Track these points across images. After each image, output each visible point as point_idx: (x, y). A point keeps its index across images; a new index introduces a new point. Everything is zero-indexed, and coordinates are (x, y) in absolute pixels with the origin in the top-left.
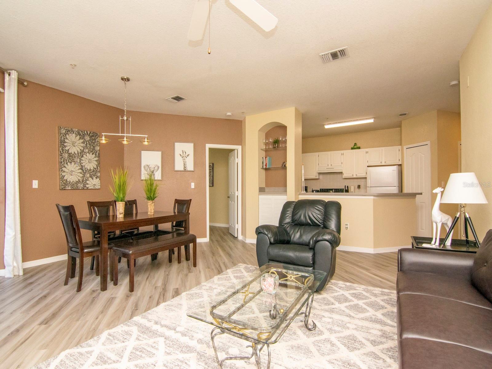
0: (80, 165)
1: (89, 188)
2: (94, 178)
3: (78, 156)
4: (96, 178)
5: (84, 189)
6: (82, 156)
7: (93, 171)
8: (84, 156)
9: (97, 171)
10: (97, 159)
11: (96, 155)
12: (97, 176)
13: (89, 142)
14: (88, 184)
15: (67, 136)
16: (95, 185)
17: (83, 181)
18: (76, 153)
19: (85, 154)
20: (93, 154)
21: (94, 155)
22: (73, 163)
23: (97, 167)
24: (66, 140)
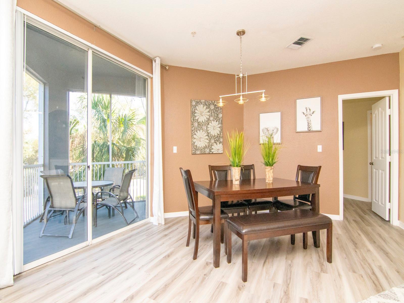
0: (207, 132)
1: (214, 153)
2: (218, 143)
3: (205, 124)
4: (220, 143)
5: (209, 154)
6: (208, 124)
7: (217, 137)
8: (210, 123)
9: (220, 137)
10: (220, 125)
11: (219, 122)
12: (220, 142)
13: (213, 111)
14: (213, 149)
15: (197, 107)
16: (218, 150)
17: (209, 147)
18: (204, 121)
19: (210, 122)
20: (216, 121)
21: (218, 122)
22: (201, 131)
23: (220, 133)
24: (196, 111)
